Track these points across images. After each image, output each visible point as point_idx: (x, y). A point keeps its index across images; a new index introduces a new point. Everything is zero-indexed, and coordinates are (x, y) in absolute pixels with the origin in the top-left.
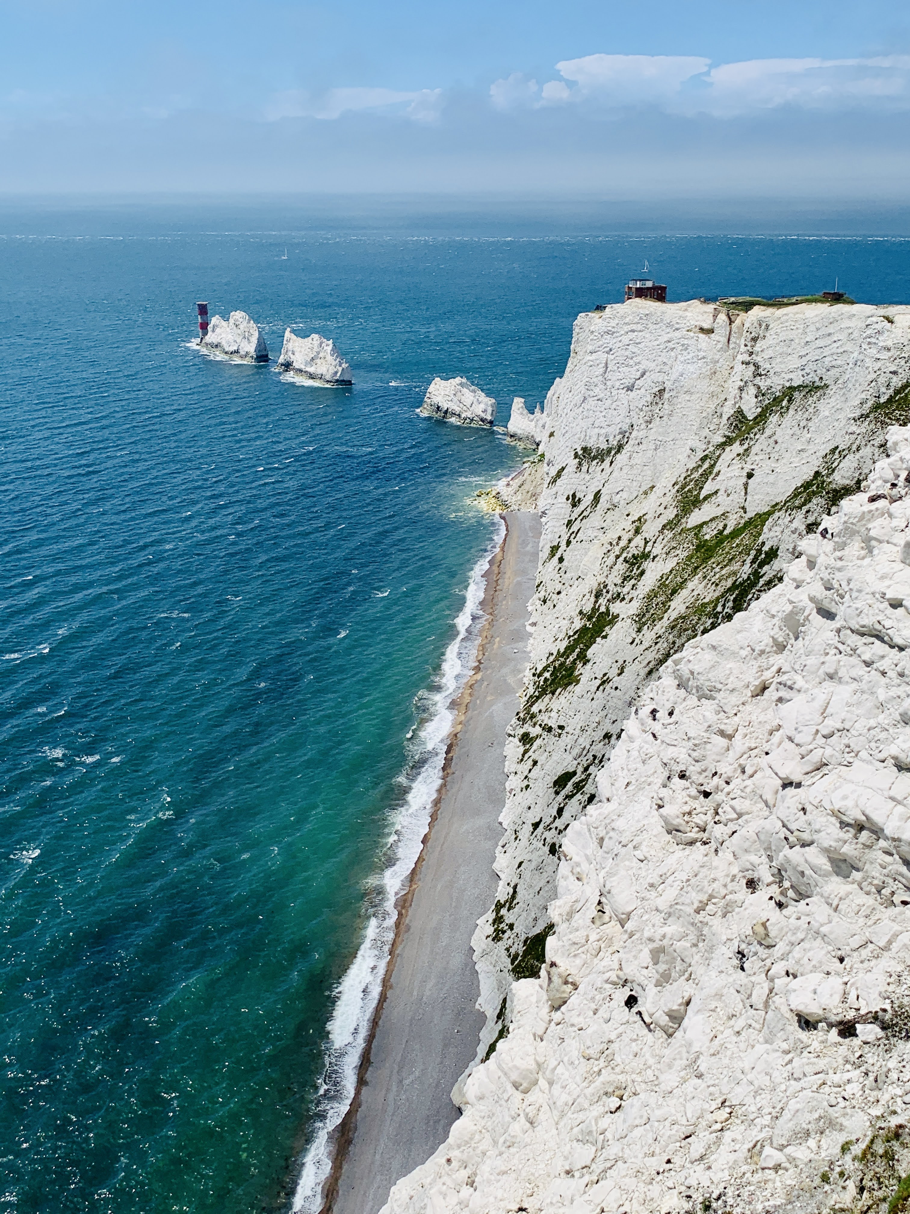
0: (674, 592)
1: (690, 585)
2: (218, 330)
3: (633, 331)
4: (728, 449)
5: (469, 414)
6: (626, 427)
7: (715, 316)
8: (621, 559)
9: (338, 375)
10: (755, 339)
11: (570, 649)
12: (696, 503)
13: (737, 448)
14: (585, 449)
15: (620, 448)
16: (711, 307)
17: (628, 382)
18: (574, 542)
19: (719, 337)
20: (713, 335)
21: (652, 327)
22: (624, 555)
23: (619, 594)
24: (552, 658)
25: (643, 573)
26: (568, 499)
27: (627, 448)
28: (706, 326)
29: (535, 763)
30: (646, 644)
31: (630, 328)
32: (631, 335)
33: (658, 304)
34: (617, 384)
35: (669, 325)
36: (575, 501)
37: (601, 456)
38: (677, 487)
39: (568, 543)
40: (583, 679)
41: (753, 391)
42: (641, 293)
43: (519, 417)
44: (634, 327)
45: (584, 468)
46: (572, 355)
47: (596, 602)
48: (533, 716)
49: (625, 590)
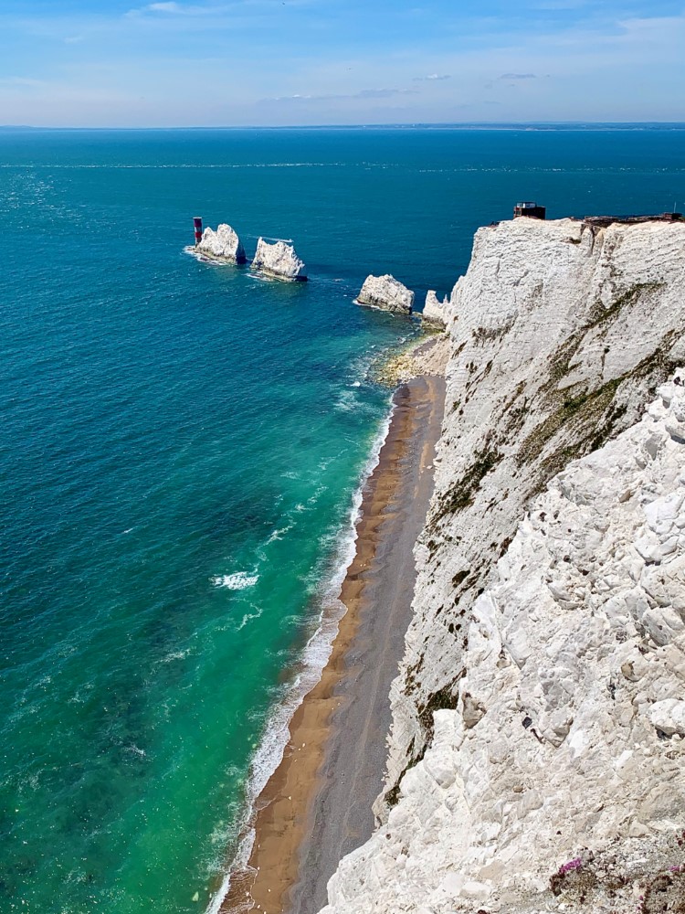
0: (547, 438)
1: (560, 433)
2: (209, 238)
3: (519, 241)
4: (590, 330)
5: (394, 303)
6: (512, 313)
7: (582, 230)
8: (507, 412)
9: (297, 272)
10: (612, 248)
11: (467, 479)
12: (565, 371)
13: (597, 330)
14: (480, 329)
15: (507, 329)
16: (579, 224)
17: (515, 279)
18: (471, 399)
19: (585, 246)
20: (580, 245)
21: (534, 238)
22: (509, 409)
23: (504, 439)
24: (453, 486)
25: (523, 423)
26: (467, 366)
27: (513, 329)
28: (575, 238)
29: (439, 564)
30: (524, 477)
31: (517, 238)
32: (518, 244)
33: (539, 221)
34: (506, 281)
35: (547, 236)
36: (472, 368)
37: (493, 335)
38: (550, 359)
39: (467, 400)
40: (476, 502)
41: (610, 287)
42: (526, 213)
43: (432, 305)
44: (520, 238)
45: (480, 344)
46: (473, 258)
47: (487, 444)
48: (438, 529)
49: (510, 436)
